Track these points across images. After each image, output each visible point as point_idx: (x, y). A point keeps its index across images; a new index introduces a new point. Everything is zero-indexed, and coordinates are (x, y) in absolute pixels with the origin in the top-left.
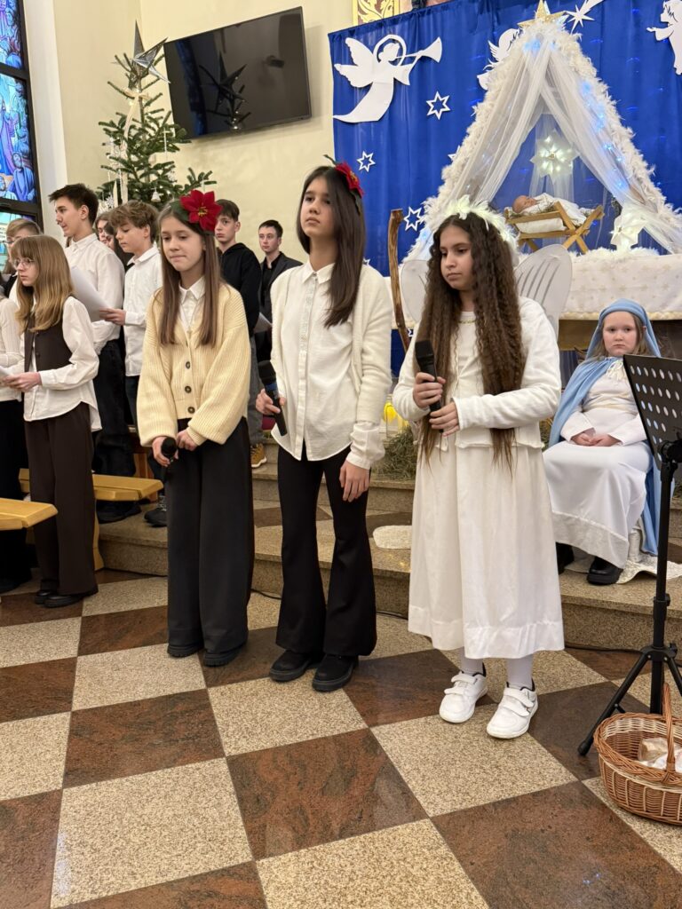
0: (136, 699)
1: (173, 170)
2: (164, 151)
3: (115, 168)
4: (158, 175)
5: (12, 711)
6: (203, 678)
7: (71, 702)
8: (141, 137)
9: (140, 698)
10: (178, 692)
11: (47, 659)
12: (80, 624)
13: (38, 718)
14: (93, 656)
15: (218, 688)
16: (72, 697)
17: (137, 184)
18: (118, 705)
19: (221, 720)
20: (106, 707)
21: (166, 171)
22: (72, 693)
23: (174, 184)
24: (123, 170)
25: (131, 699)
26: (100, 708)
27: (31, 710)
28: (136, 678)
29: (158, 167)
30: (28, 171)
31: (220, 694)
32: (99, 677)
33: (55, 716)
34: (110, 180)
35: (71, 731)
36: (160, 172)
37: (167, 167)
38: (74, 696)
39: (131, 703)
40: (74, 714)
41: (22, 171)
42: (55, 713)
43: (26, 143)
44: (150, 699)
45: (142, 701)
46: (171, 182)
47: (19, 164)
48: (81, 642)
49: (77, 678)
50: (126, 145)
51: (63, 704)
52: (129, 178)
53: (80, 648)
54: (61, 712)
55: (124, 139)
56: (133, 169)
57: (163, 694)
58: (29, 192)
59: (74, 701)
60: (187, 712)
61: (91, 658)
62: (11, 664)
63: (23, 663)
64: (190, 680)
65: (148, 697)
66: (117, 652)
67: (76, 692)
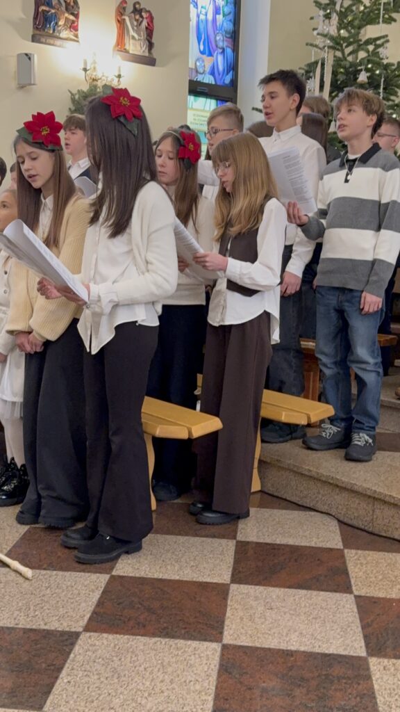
0: (289, 648)
1: (387, 45)
2: (379, 23)
3: (321, 45)
4: (368, 51)
5: (165, 628)
6: (363, 644)
7: (221, 633)
8: (354, 8)
9: (293, 648)
10: (335, 652)
11: (201, 579)
12: (234, 548)
13: (189, 642)
14: (246, 586)
15: (381, 660)
16: (223, 628)
17: (343, 63)
18: (270, 649)
19: (382, 699)
20: (257, 648)
21: (378, 46)
22: (223, 622)
23: (385, 62)
24: (330, 47)
25: (283, 646)
26: (251, 647)
27: (183, 631)
28: (290, 623)
29: (368, 42)
30: (229, 51)
31: (382, 668)
32: (252, 612)
33: (206, 644)
34: (313, 60)
35: (221, 665)
36: (371, 48)
37: (378, 42)
38: (226, 628)
39: (283, 650)
40: (225, 647)
41: (223, 51)
42: (205, 640)
43: (230, 20)
44: (304, 652)
45: (296, 651)
46: (382, 59)
47: (221, 44)
48: (234, 569)
49: (229, 609)
50: (337, 18)
51: (214, 633)
52: (335, 56)
53: (233, 575)
54: (211, 641)
55: (336, 11)
56: (342, 46)
57: (317, 650)
58: (227, 74)
59: (225, 633)
60: (344, 678)
61: (244, 588)
62: (166, 577)
63: (177, 578)
64: (348, 642)
65: (302, 649)
66: (271, 589)
67: (227, 622)
